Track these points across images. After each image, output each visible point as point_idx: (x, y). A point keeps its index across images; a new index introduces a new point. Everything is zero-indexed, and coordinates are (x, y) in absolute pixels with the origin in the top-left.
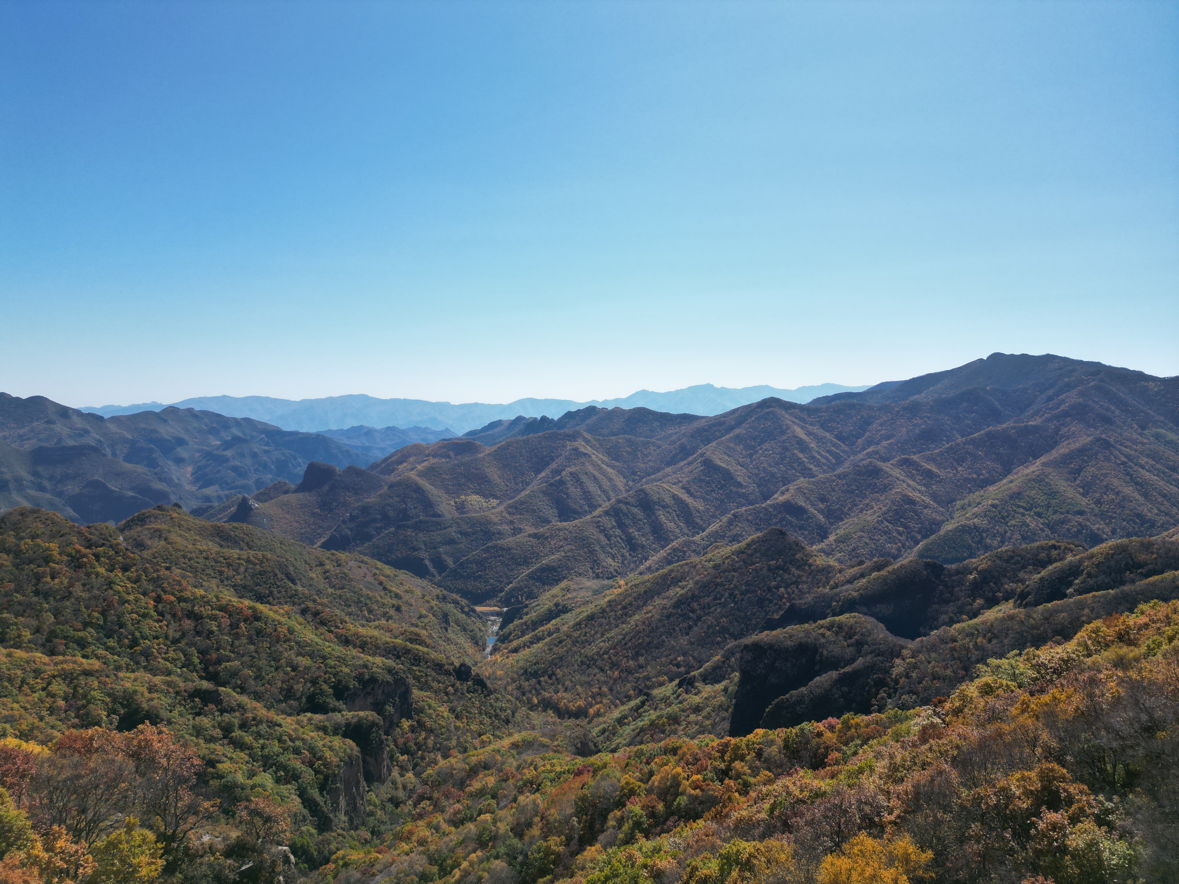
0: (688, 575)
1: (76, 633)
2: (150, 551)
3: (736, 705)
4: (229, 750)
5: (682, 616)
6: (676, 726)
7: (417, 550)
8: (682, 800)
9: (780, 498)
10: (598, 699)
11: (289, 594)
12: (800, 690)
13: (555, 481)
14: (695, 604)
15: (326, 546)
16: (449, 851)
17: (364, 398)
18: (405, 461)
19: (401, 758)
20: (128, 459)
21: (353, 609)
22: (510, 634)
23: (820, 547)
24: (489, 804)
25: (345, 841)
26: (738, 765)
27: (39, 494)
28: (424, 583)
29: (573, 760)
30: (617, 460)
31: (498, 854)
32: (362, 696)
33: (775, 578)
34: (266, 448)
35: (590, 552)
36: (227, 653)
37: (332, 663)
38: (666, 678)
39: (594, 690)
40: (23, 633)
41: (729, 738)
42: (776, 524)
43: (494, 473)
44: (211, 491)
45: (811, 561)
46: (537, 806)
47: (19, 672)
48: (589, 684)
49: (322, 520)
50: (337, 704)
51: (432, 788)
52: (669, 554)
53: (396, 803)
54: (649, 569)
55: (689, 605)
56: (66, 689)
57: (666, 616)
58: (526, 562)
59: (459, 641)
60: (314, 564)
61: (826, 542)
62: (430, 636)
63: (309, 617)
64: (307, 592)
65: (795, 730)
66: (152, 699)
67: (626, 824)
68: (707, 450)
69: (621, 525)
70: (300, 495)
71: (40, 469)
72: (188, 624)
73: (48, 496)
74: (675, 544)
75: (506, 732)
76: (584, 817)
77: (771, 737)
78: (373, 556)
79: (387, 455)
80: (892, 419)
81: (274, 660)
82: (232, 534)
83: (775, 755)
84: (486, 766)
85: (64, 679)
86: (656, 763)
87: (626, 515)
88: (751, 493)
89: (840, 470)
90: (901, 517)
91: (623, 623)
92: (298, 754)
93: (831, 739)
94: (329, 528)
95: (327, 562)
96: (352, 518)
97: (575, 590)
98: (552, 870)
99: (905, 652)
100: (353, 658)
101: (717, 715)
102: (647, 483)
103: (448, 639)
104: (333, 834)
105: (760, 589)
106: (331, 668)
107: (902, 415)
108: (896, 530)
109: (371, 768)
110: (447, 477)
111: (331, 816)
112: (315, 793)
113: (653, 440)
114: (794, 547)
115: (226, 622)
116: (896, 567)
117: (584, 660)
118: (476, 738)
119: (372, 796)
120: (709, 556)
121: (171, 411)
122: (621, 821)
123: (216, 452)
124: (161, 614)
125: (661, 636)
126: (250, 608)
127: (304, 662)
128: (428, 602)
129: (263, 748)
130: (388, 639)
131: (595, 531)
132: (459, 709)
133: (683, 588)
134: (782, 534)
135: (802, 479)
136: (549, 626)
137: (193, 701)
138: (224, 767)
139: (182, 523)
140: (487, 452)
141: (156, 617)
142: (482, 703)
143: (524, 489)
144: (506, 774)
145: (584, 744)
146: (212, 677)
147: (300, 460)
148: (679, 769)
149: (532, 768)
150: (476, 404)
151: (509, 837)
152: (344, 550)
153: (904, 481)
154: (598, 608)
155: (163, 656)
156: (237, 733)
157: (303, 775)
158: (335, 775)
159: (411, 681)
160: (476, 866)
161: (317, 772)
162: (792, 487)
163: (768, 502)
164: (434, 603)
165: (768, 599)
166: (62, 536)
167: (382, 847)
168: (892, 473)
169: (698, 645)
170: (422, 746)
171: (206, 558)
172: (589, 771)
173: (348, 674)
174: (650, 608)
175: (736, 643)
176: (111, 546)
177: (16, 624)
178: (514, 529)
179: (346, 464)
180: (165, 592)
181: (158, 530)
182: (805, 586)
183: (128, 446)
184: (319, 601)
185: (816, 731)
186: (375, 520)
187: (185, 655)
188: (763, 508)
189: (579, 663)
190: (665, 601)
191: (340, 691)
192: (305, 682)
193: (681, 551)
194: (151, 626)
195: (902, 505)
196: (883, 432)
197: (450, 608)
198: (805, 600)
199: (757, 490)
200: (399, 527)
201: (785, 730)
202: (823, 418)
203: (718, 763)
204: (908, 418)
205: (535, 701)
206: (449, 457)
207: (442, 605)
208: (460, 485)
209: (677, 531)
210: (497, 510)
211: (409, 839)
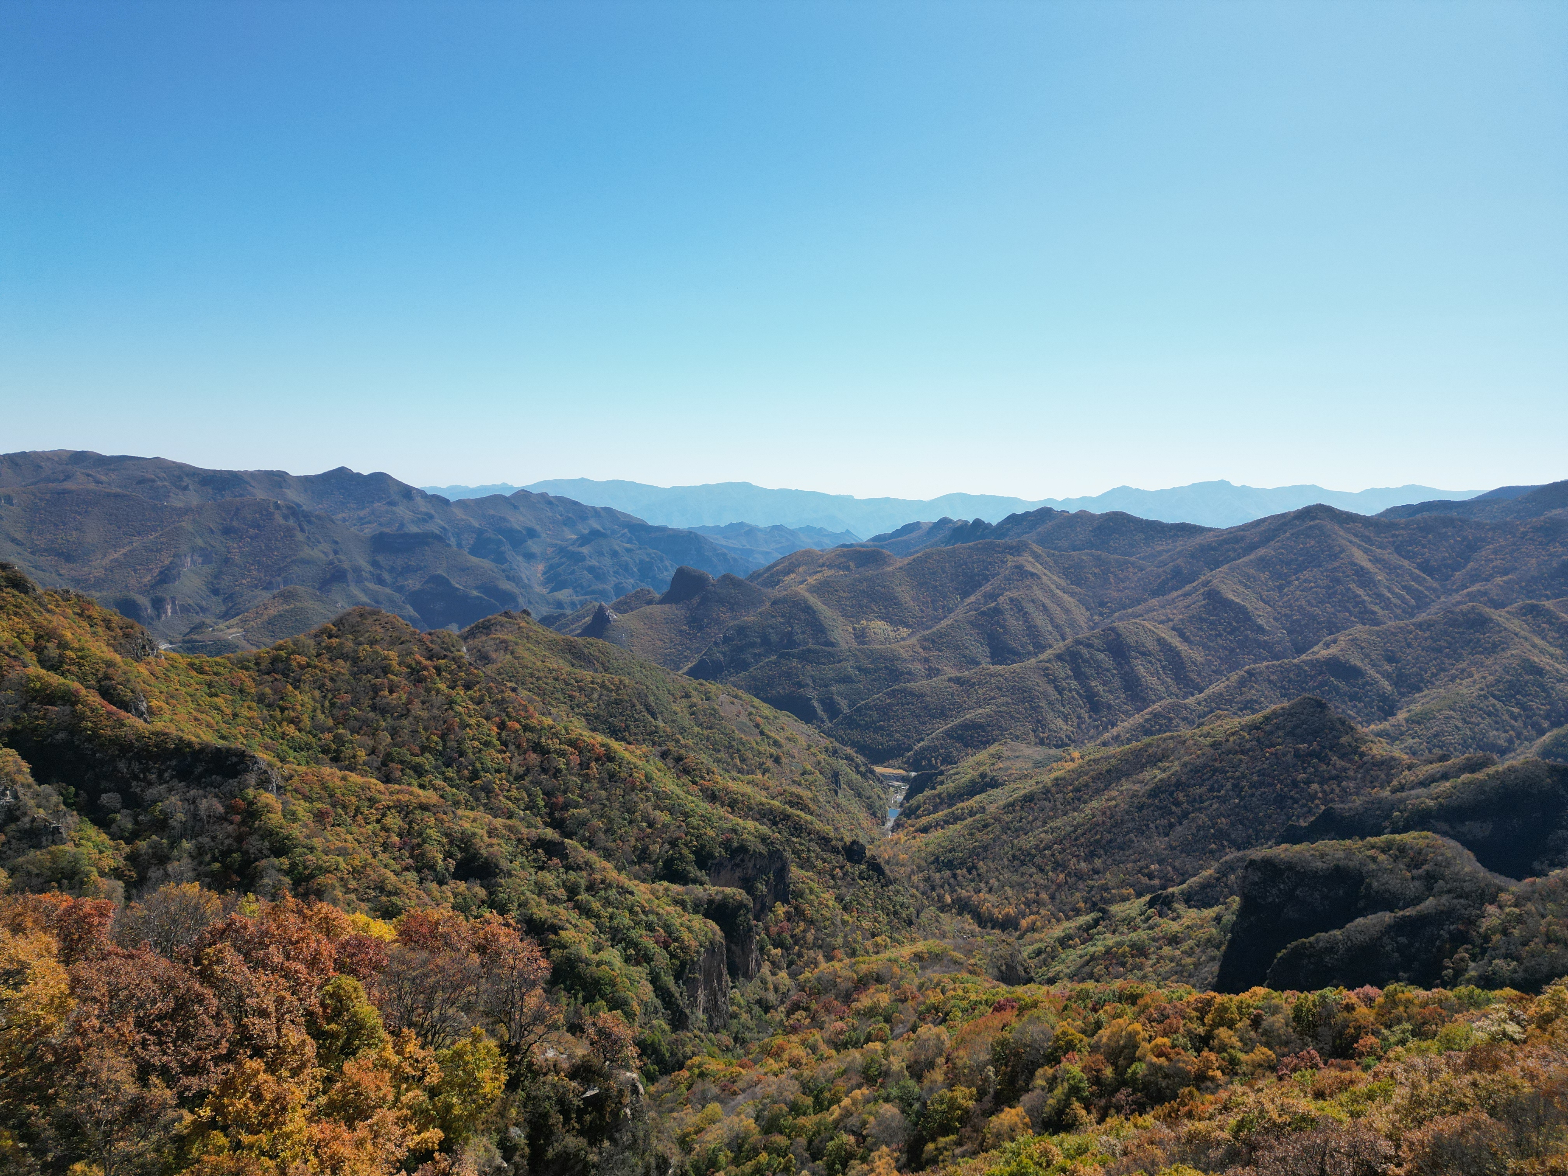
0: (1173, 752)
1: (413, 758)
2: (495, 666)
3: (1231, 942)
4: (574, 916)
5: (1161, 808)
6: (1143, 959)
7: (803, 687)
8: (1140, 1069)
9: (1321, 652)
10: (1035, 909)
11: (648, 730)
12: (1332, 933)
13: (989, 609)
14: (1181, 795)
15: (694, 673)
16: (827, 1081)
17: (746, 487)
18: (793, 572)
19: (774, 951)
20: (474, 552)
21: (722, 755)
22: (919, 807)
23: (1381, 727)
24: (881, 1029)
25: (703, 1044)
26: (1223, 1033)
27: (378, 588)
28: (810, 729)
29: (994, 987)
30: (1078, 585)
31: (888, 1095)
32: (729, 867)
33: (1304, 769)
34: (628, 546)
35: (1033, 708)
36: (575, 798)
37: (696, 823)
38: (1131, 891)
39: (1029, 896)
40: (359, 753)
41: (1212, 994)
42: (1315, 688)
43: (905, 593)
44: (563, 595)
45: (1363, 748)
46: (942, 1043)
47: (353, 799)
48: (1023, 887)
49: (690, 640)
50: (699, 874)
51: (809, 995)
52: (1147, 720)
53: (766, 1008)
54: (1116, 738)
55: (1171, 794)
56: (401, 824)
57: (1137, 807)
58: (943, 714)
59: (852, 810)
60: (678, 694)
61: (1392, 720)
62: (815, 800)
63: (670, 762)
64: (668, 729)
65: (1313, 996)
66: (491, 845)
67: (1060, 1087)
68: (1213, 576)
69: (1078, 675)
70: (666, 607)
71: (380, 558)
72: (534, 758)
73: (388, 590)
74: (1156, 707)
75: (908, 935)
76: (1004, 1068)
77: (1276, 1001)
78: (749, 689)
79: (772, 562)
80: (1514, 544)
81: (628, 811)
82: (586, 651)
83: (1279, 1028)
84: (879, 979)
85: (399, 812)
86: (1106, 1012)
87: (1088, 661)
88: (1278, 643)
89: (1422, 617)
90: (1518, 693)
91: (1074, 810)
92: (651, 931)
93: (1366, 1016)
94: (698, 651)
95: (694, 693)
96: (726, 640)
97: (1008, 758)
98: (958, 1129)
99: (1503, 897)
100: (720, 819)
101: (1204, 952)
102: (1120, 619)
103: (838, 805)
104: (689, 1034)
105: (1281, 782)
106: (693, 828)
107: (1530, 539)
108: (1508, 711)
109: (737, 959)
110: (845, 595)
111: (687, 1011)
112: (669, 981)
113: (1133, 559)
114: (1339, 726)
115: (575, 759)
116: (1501, 769)
117: (1017, 853)
118: (868, 939)
119: (736, 993)
120: (1206, 729)
121: (523, 497)
122: (1053, 1082)
123: (570, 548)
124: (505, 744)
125: (1128, 833)
126: (603, 745)
127: (662, 817)
128: (814, 755)
129: (611, 918)
130: (764, 800)
131: (1042, 681)
132: (848, 899)
133: (1164, 771)
134: (1321, 706)
135: (1359, 626)
136: (972, 802)
137: (536, 852)
138: (568, 935)
139: (531, 634)
140: (898, 565)
141: (499, 747)
142: (878, 895)
143: (945, 617)
144: (904, 993)
145: (1010, 967)
146: (557, 824)
147: (667, 563)
148: (1138, 1026)
149: (938, 990)
150: (888, 499)
151: (904, 1076)
152: (715, 679)
153: (1526, 639)
154: (1040, 786)
155: (505, 793)
156: (583, 896)
157: (656, 956)
158: (693, 963)
159: (788, 855)
160: (860, 1106)
161: (673, 956)
162: (1343, 638)
163: (1304, 657)
164: (822, 757)
165: (1292, 798)
166: (402, 643)
167: (745, 1060)
168: (1508, 625)
169: (1182, 852)
170: (799, 939)
171: (556, 679)
172: (1013, 1007)
173: (713, 839)
174: (1114, 793)
175: (1240, 854)
176: (454, 659)
177: (351, 742)
178: (930, 669)
179: (722, 571)
180: (510, 717)
181: (504, 641)
182: (1352, 784)
183: (475, 536)
184: (683, 742)
185: (1344, 1002)
186: (753, 645)
187: (529, 795)
188: (1295, 665)
189: (1010, 858)
190: (1137, 787)
191: (703, 859)
192: (663, 843)
193: (1165, 718)
194: (493, 757)
195: (1520, 674)
196: (1498, 563)
197: (842, 765)
198: (1350, 805)
199: (1288, 638)
200: (782, 656)
201: (1298, 993)
202: (1400, 538)
203: (1195, 1026)
204: (1541, 543)
205: (948, 899)
206: (848, 568)
207: (832, 760)
208: (861, 606)
209: (1162, 688)
210: (908, 643)
211: (779, 1056)
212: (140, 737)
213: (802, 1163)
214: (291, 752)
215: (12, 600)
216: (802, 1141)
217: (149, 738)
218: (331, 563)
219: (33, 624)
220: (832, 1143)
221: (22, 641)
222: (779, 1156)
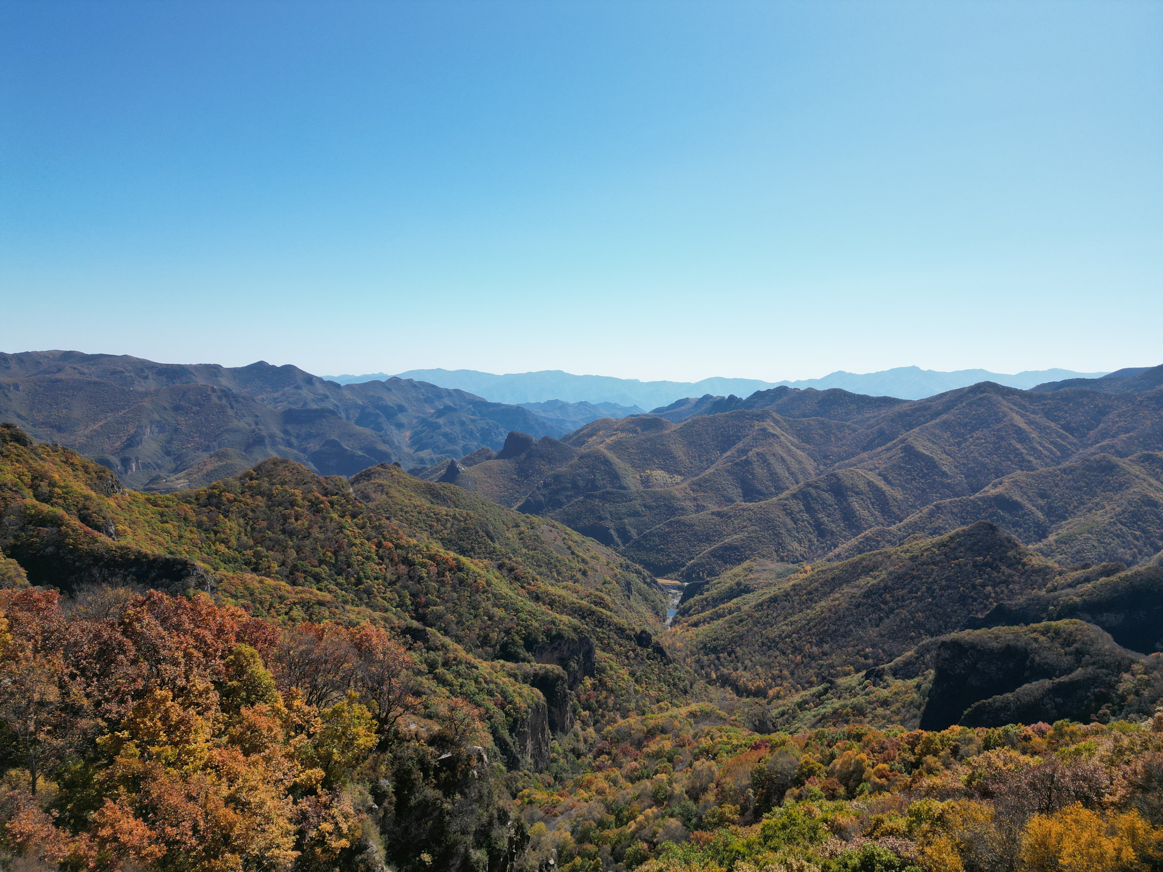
0: (881, 564)
1: (313, 568)
2: (374, 503)
3: (929, 704)
4: (433, 684)
5: (873, 606)
6: (862, 717)
7: (603, 519)
8: (866, 787)
9: (990, 491)
10: (779, 682)
11: (488, 550)
12: (1005, 695)
13: (741, 461)
14: (888, 596)
15: (522, 509)
16: (626, 803)
17: (559, 374)
18: (595, 435)
19: (583, 713)
20: (358, 422)
21: (543, 570)
22: (690, 608)
23: (1037, 546)
24: (665, 767)
25: (531, 781)
26: (929, 759)
27: (287, 449)
28: (609, 551)
29: (750, 735)
30: (808, 443)
31: (673, 812)
32: (549, 650)
33: (981, 575)
34: (473, 417)
35: (775, 534)
36: (434, 598)
37: (524, 617)
38: (852, 668)
39: (774, 672)
40: (272, 565)
41: (920, 731)
42: (986, 518)
43: (679, 450)
44: (425, 454)
45: (1025, 560)
46: (713, 773)
47: (268, 597)
48: (770, 666)
49: (519, 485)
50: (527, 655)
51: (611, 744)
52: (860, 543)
53: (578, 754)
54: (838, 557)
55: (880, 596)
56: (304, 616)
57: (855, 606)
58: (708, 539)
59: (641, 610)
60: (510, 525)
61: (1045, 541)
62: (613, 602)
63: (505, 572)
64: (503, 550)
65: (998, 731)
68: (909, 436)
69: (809, 509)
70: (501, 462)
71: (289, 428)
72: (403, 569)
73: (295, 451)
74: (868, 532)
75: (684, 701)
76: (760, 789)
77: (971, 735)
78: (563, 521)
79: (579, 428)
80: (1134, 410)
81: (474, 608)
82: (442, 492)
84: (663, 731)
85: (302, 607)
86: (838, 747)
87: (816, 499)
88: (958, 484)
89: (1066, 464)
90: (1139, 520)
91: (808, 608)
92: (491, 696)
93: (1040, 744)
94: (525, 493)
95: (522, 524)
96: (546, 485)
97: (757, 571)
99: (1135, 667)
100: (543, 614)
101: (908, 711)
102: (839, 468)
103: (630, 607)
104: (520, 773)
105: (964, 586)
106: (522, 620)
107: (1146, 406)
108: (1132, 533)
109: (556, 718)
110: (634, 451)
111: (519, 756)
112: (505, 733)
113: (848, 423)
114: (1006, 543)
115: (434, 570)
116: (1129, 573)
117: (765, 641)
118: (654, 704)
119: (555, 744)
120: (906, 546)
121: (395, 381)
123: (430, 419)
124: (381, 558)
125: (848, 625)
126: (454, 559)
127: (500, 613)
128: (612, 569)
129: (461, 686)
130: (575, 600)
131: (781, 514)
132: (638, 674)
133: (875, 578)
134: (993, 529)
135: (1019, 472)
136: (729, 604)
137: (405, 637)
139: (401, 480)
140: (673, 429)
141: (377, 561)
142: (661, 671)
143: (709, 467)
144: (683, 740)
145: (762, 723)
146: (421, 618)
147: (502, 430)
148: (863, 756)
149: (708, 738)
150: (665, 381)
151: (684, 799)
152: (538, 514)
153: (1144, 480)
154: (782, 590)
155: (382, 595)
156: (440, 670)
157: (495, 716)
158: (523, 720)
159: (594, 641)
160: (651, 821)
161: (507, 714)
162: (1006, 480)
163: (977, 495)
164: (618, 571)
165: (972, 597)
166: (305, 484)
167: (563, 792)
168: (1130, 469)
169: (889, 638)
170: (603, 704)
171: (420, 513)
172: (766, 747)
173: (537, 628)
174: (837, 595)
175: (933, 640)
176: (343, 495)
177: (267, 557)
178: (698, 506)
179: (542, 435)
180: (385, 539)
181: (381, 485)
182: (1017, 587)
183: (359, 411)
184: (514, 559)
185: (1023, 734)
186: (566, 489)
187: (400, 597)
188: (971, 501)
189: (760, 644)
190: (855, 590)
191: (530, 643)
192: (500, 632)
193: (874, 540)
194: (372, 568)
195: (1140, 506)
196: (1122, 424)
197: (633, 577)
198: (1016, 601)
199: (965, 481)
200: (587, 497)
201: (986, 729)
202: (1048, 406)
203: (908, 755)
204: (1154, 409)
205: (714, 676)
206: (636, 432)
207: (626, 573)
208: (646, 460)
209: (871, 519)
210: (681, 486)
211: (588, 788)
212: (109, 550)
213: (607, 865)
214: (222, 564)
215: (15, 451)
216: (608, 847)
217: (115, 551)
218: (253, 431)
219: (30, 469)
220: (630, 849)
221: (22, 481)
222: (590, 859)
